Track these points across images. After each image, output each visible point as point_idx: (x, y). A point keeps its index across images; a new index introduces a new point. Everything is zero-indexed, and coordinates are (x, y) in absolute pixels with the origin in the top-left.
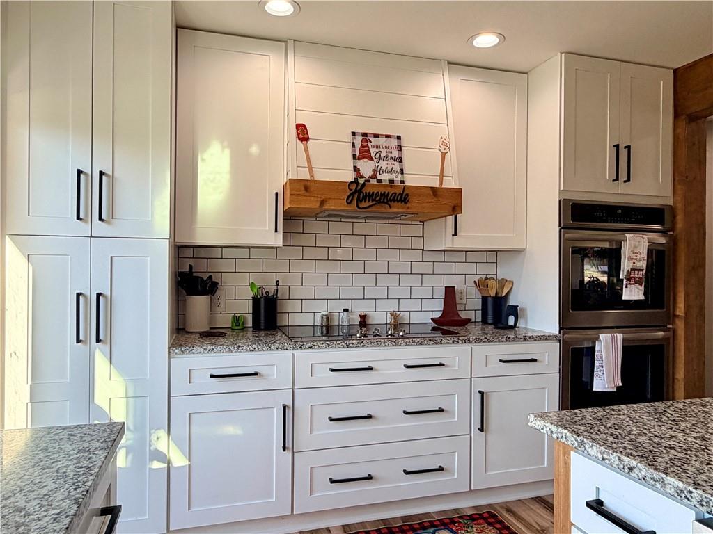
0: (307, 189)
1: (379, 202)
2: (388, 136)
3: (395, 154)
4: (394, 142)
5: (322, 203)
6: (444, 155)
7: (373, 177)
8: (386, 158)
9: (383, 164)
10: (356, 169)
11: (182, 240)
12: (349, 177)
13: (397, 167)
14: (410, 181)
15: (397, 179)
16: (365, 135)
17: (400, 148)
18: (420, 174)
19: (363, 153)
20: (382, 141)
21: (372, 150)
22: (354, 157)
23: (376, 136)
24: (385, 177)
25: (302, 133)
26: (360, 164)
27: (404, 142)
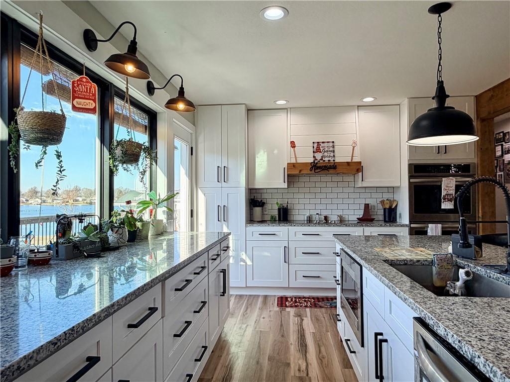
0: (294, 166)
1: (324, 169)
2: (328, 142)
3: (331, 149)
4: (331, 144)
5: (300, 171)
6: (354, 147)
7: (321, 159)
8: (327, 151)
9: (326, 154)
10: (314, 157)
11: (250, 187)
12: (311, 160)
13: (332, 154)
14: (338, 160)
15: (332, 159)
16: (318, 143)
17: (333, 147)
18: (342, 157)
19: (318, 150)
20: (326, 144)
21: (321, 149)
22: (314, 152)
23: (323, 142)
24: (326, 159)
25: (293, 145)
26: (316, 155)
27: (336, 144)
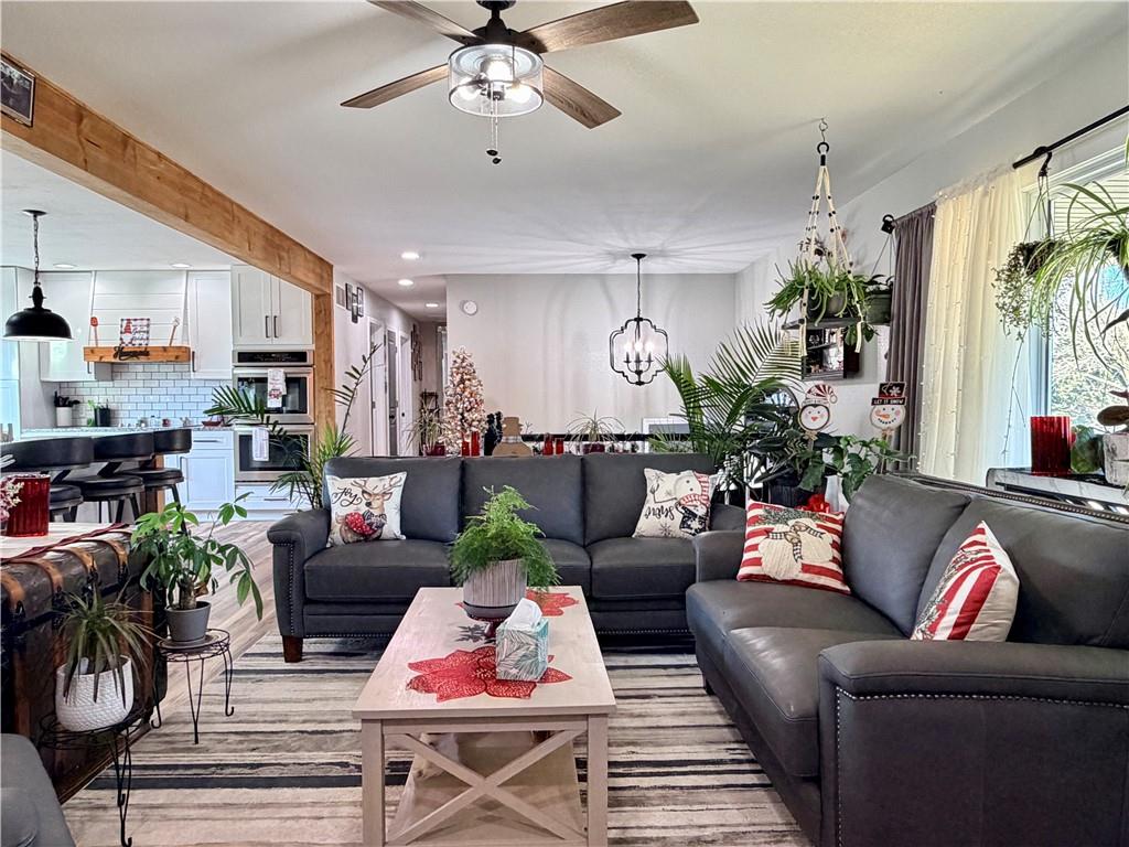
0: (92, 351)
1: (132, 356)
2: (141, 319)
3: (145, 329)
4: (145, 322)
5: (101, 358)
6: (175, 327)
7: (130, 343)
8: (139, 332)
9: (137, 335)
10: (121, 339)
11: (45, 379)
12: (117, 344)
13: (145, 336)
14: (152, 344)
15: (144, 343)
16: (128, 320)
17: (148, 326)
18: (158, 340)
19: (127, 330)
20: (138, 322)
21: (132, 328)
22: (121, 333)
23: (135, 320)
24: (137, 342)
25: (94, 322)
26: (124, 336)
27: (152, 322)
